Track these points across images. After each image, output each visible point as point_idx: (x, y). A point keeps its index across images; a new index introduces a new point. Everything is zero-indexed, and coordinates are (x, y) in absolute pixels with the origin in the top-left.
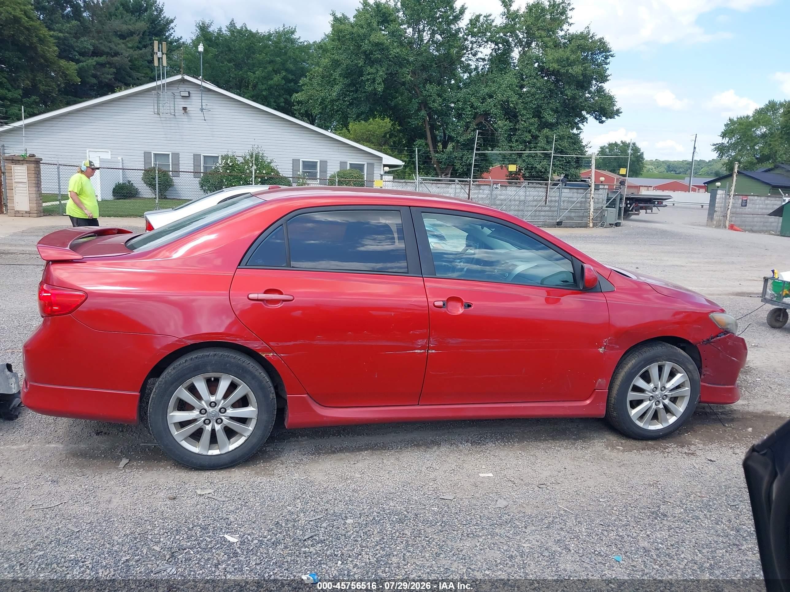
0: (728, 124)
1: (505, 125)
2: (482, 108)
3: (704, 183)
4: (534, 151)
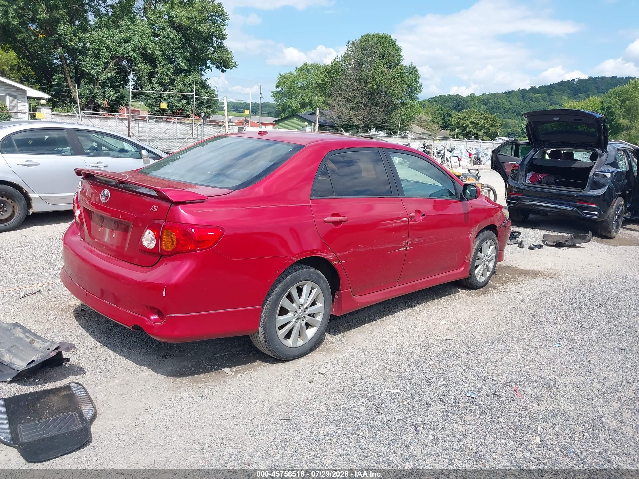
0: (280, 78)
1: (145, 69)
2: (120, 51)
3: (274, 122)
4: (173, 92)
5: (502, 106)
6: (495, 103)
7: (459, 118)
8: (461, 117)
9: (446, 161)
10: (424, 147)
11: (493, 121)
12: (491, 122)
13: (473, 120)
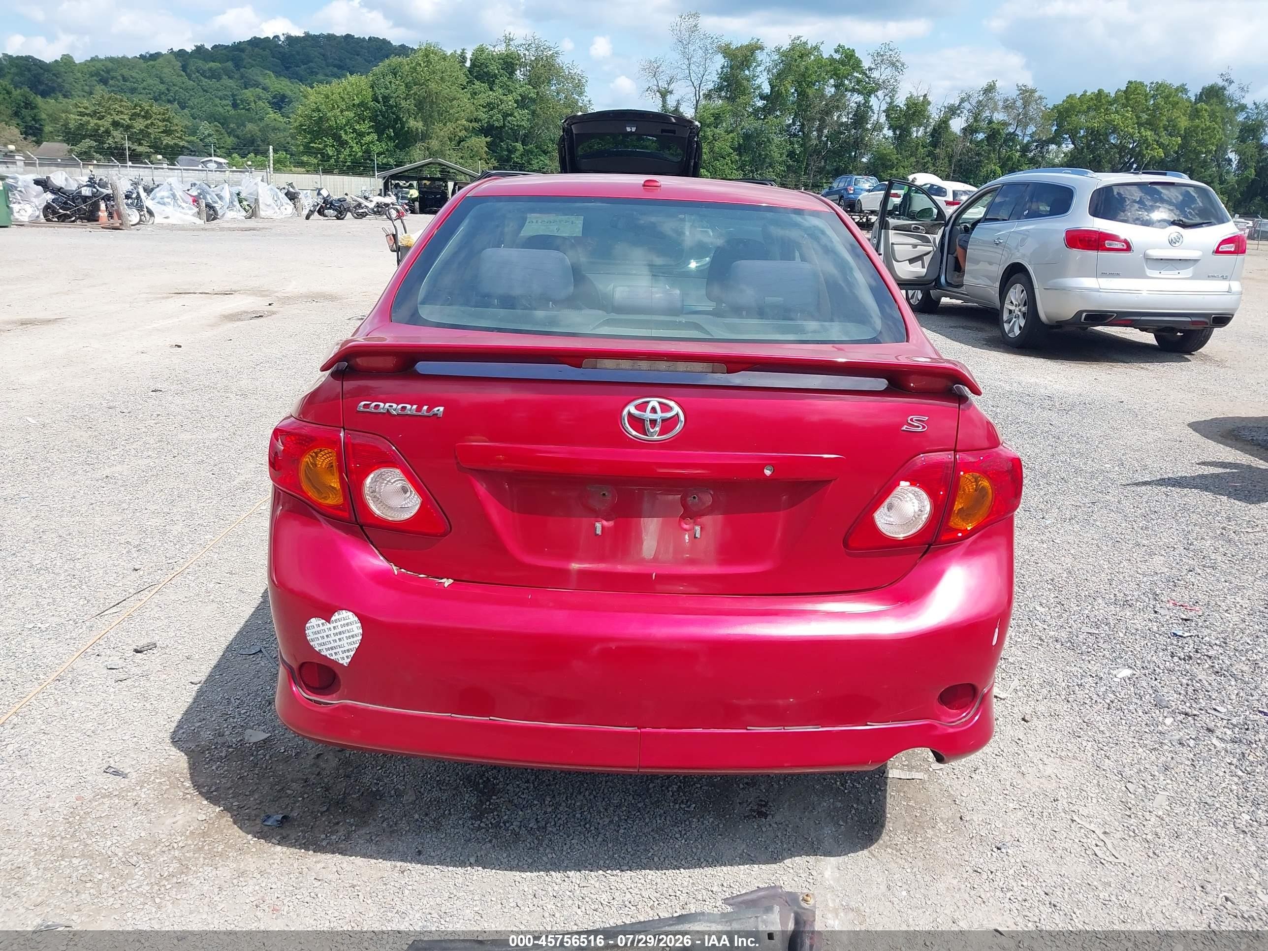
5: (142, 86)
6: (125, 79)
7: (82, 114)
8: (88, 112)
9: (147, 216)
10: (92, 183)
11: (164, 120)
12: (160, 124)
13: (117, 118)
